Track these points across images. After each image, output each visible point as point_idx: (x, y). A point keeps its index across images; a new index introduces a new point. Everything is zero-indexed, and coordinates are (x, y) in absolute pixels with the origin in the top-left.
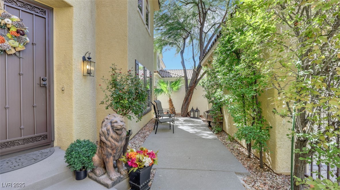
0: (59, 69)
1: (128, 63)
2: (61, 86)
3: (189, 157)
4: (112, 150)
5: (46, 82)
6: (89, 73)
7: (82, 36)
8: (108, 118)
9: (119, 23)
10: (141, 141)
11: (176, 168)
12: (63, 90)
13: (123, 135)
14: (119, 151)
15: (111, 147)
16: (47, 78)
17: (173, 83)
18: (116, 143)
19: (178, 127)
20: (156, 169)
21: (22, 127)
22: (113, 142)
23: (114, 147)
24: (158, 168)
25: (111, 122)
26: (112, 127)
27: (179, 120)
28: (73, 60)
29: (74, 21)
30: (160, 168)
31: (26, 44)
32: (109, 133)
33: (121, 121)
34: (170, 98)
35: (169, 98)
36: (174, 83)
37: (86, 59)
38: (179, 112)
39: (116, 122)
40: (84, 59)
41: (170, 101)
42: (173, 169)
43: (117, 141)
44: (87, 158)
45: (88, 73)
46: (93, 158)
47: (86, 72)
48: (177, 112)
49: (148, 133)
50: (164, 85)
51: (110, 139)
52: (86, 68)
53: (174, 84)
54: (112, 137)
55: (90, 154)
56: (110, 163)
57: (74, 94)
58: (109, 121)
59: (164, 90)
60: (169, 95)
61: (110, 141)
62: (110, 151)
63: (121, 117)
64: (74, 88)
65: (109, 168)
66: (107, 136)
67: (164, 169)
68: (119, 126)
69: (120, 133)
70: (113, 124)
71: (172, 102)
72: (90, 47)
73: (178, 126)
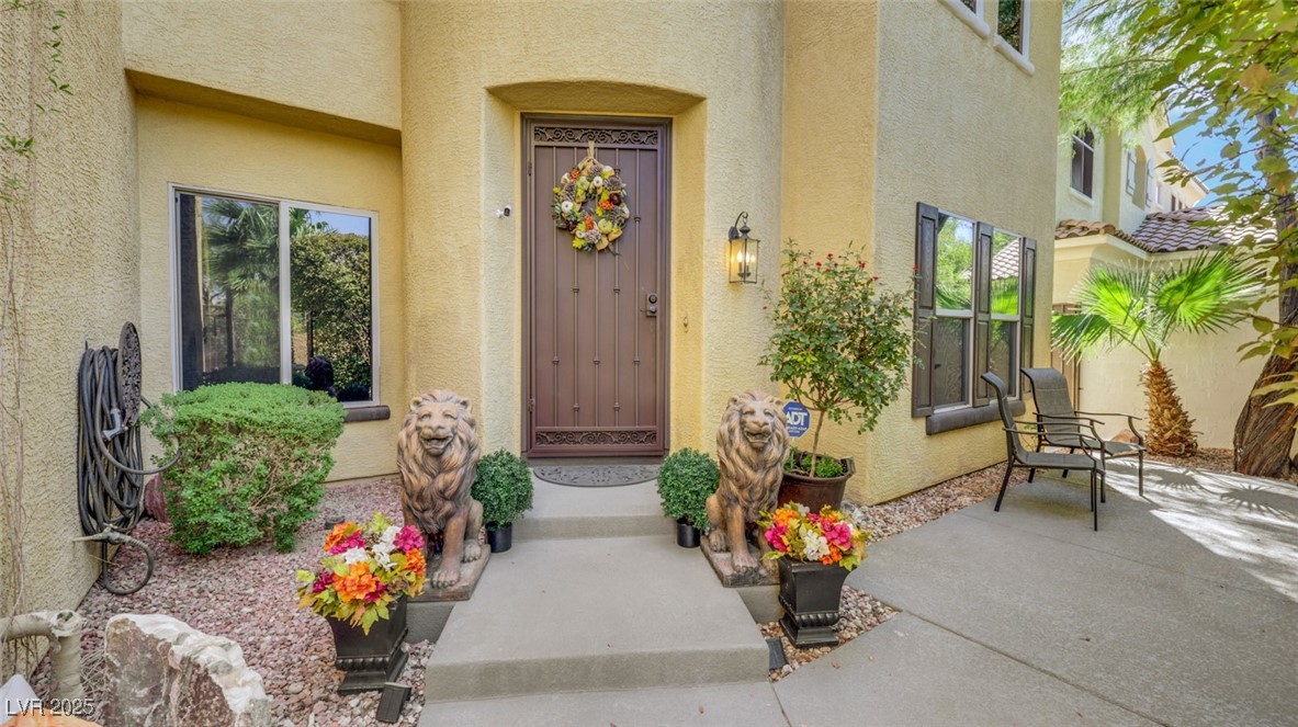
0: (680, 270)
1: (874, 224)
2: (683, 315)
3: (1089, 636)
4: (741, 488)
5: (657, 305)
6: (744, 273)
7: (728, 171)
8: (738, 399)
9: (847, 88)
10: (917, 520)
11: (983, 640)
12: (686, 325)
13: (770, 453)
14: (758, 496)
15: (738, 480)
16: (658, 295)
17: (1173, 283)
18: (749, 472)
19: (1155, 512)
20: (900, 611)
21: (617, 405)
22: (742, 466)
23: (743, 481)
24: (908, 611)
25: (741, 413)
26: (742, 423)
27: (1193, 482)
28: (705, 243)
29: (708, 136)
30: (917, 613)
31: (623, 224)
32: (732, 438)
33: (767, 414)
34: (1156, 364)
35: (1149, 365)
36: (1178, 280)
37: (738, 235)
38: (1219, 446)
39: (752, 413)
40: (733, 235)
41: (1159, 379)
42: (968, 638)
43: (751, 467)
44: (695, 497)
45: (740, 275)
46: (708, 500)
47: (735, 270)
48: (1203, 443)
49: (966, 500)
50: (1117, 296)
51: (734, 455)
52: (736, 259)
53: (1179, 288)
54: (738, 451)
55: (699, 486)
56: (736, 522)
57: (704, 334)
58: (737, 408)
59: (1115, 316)
60: (1152, 346)
61: (733, 462)
62: (734, 488)
63: (772, 401)
64: (704, 319)
65: (734, 535)
66: (728, 446)
67: (928, 624)
68: (755, 423)
69: (760, 445)
70: (743, 418)
71: (1169, 383)
72: (753, 194)
73: (1157, 507)
